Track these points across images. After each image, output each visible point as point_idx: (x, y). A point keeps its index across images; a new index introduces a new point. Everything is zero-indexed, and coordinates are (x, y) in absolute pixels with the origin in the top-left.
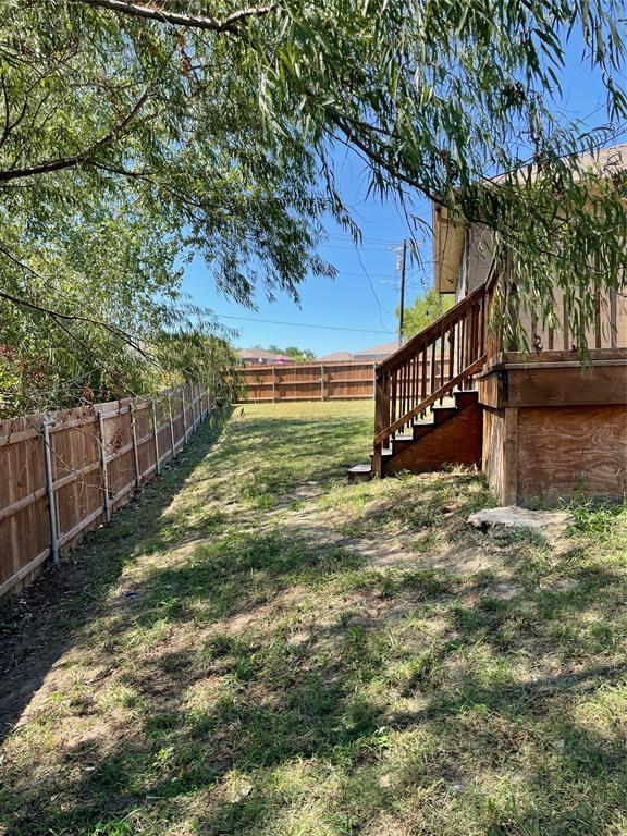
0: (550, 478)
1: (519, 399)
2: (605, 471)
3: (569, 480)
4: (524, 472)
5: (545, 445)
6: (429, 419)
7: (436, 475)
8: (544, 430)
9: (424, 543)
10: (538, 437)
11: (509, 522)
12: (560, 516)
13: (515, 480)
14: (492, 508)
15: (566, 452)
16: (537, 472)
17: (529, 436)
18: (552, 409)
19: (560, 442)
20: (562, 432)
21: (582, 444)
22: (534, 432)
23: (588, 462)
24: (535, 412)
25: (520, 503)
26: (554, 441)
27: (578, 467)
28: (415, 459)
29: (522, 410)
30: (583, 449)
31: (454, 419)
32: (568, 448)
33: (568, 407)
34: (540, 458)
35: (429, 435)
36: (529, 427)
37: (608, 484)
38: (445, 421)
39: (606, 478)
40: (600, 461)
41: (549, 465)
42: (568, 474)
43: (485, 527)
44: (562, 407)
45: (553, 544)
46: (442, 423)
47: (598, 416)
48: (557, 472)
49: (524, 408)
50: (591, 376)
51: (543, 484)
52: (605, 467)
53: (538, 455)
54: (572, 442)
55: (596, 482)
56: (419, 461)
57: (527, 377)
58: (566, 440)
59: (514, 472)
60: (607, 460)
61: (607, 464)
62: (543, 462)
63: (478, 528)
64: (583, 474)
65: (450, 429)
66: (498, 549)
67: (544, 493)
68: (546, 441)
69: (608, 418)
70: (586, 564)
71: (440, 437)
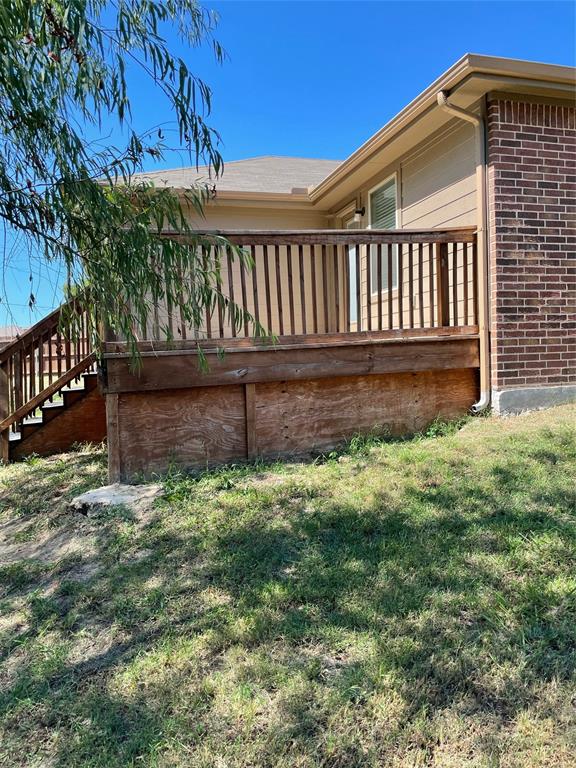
0: (150, 454)
1: (118, 385)
2: (196, 444)
3: (165, 454)
4: (126, 452)
5: (144, 425)
6: (58, 401)
7: (64, 457)
8: (143, 413)
9: (27, 532)
10: (138, 419)
11: (106, 501)
12: (154, 489)
13: (117, 459)
14: (97, 487)
15: (162, 430)
16: (137, 451)
17: (130, 418)
18: (148, 393)
19: (156, 421)
20: (158, 413)
21: (174, 422)
22: (133, 414)
23: (181, 437)
24: (134, 397)
25: (123, 481)
26: (152, 421)
27: (173, 442)
28: (46, 441)
29: (121, 395)
30: (176, 427)
31: (84, 400)
32: (164, 426)
33: (162, 391)
34: (140, 438)
35: (59, 417)
36: (128, 410)
37: (197, 455)
38: (74, 403)
39: (196, 449)
40: (190, 436)
41: (148, 443)
42: (164, 449)
43: (85, 509)
44: (157, 391)
45: (139, 517)
46: (71, 405)
47: (187, 397)
48: (155, 448)
49: (123, 393)
50: (178, 363)
51: (144, 460)
52: (195, 440)
53: (138, 435)
54: (167, 421)
55: (189, 454)
56: (50, 443)
57: (125, 365)
58: (162, 419)
59: (116, 452)
60: (196, 434)
61: (196, 437)
62: (143, 440)
63: (79, 510)
64: (177, 448)
65: (80, 410)
66: (93, 529)
67: (145, 468)
68: (144, 421)
69: (194, 399)
70: (161, 532)
71: (71, 419)
